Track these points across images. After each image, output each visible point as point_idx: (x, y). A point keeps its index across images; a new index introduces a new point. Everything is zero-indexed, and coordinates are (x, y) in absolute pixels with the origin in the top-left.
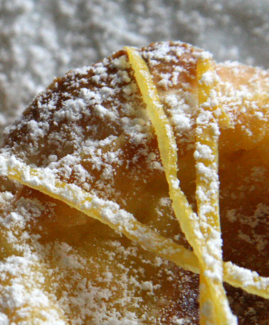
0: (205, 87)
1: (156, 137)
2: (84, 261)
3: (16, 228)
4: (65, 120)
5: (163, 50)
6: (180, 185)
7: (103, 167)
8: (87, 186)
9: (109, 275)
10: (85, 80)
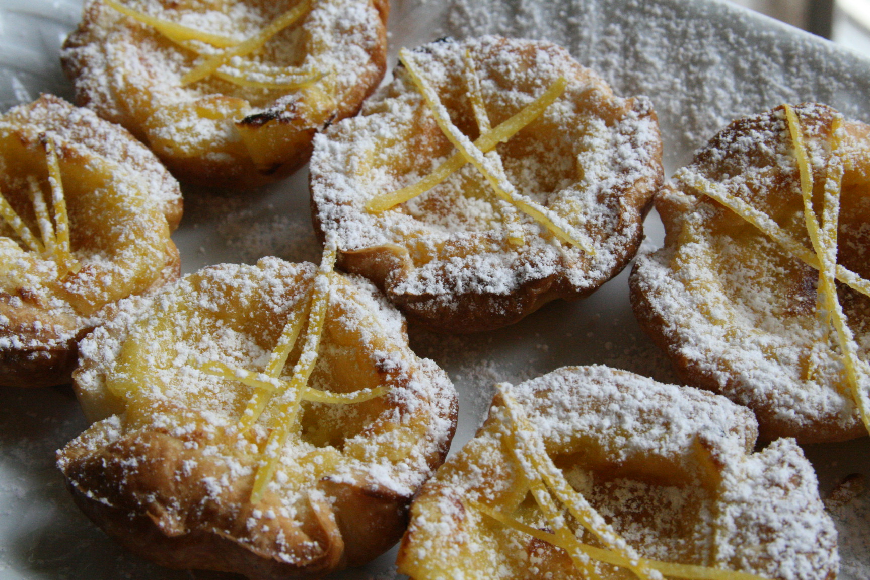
0: (836, 139)
1: (799, 171)
2: (739, 250)
3: (696, 223)
4: (737, 151)
5: (810, 109)
6: (813, 207)
7: (760, 188)
8: (748, 199)
9: (755, 261)
10: (754, 124)
